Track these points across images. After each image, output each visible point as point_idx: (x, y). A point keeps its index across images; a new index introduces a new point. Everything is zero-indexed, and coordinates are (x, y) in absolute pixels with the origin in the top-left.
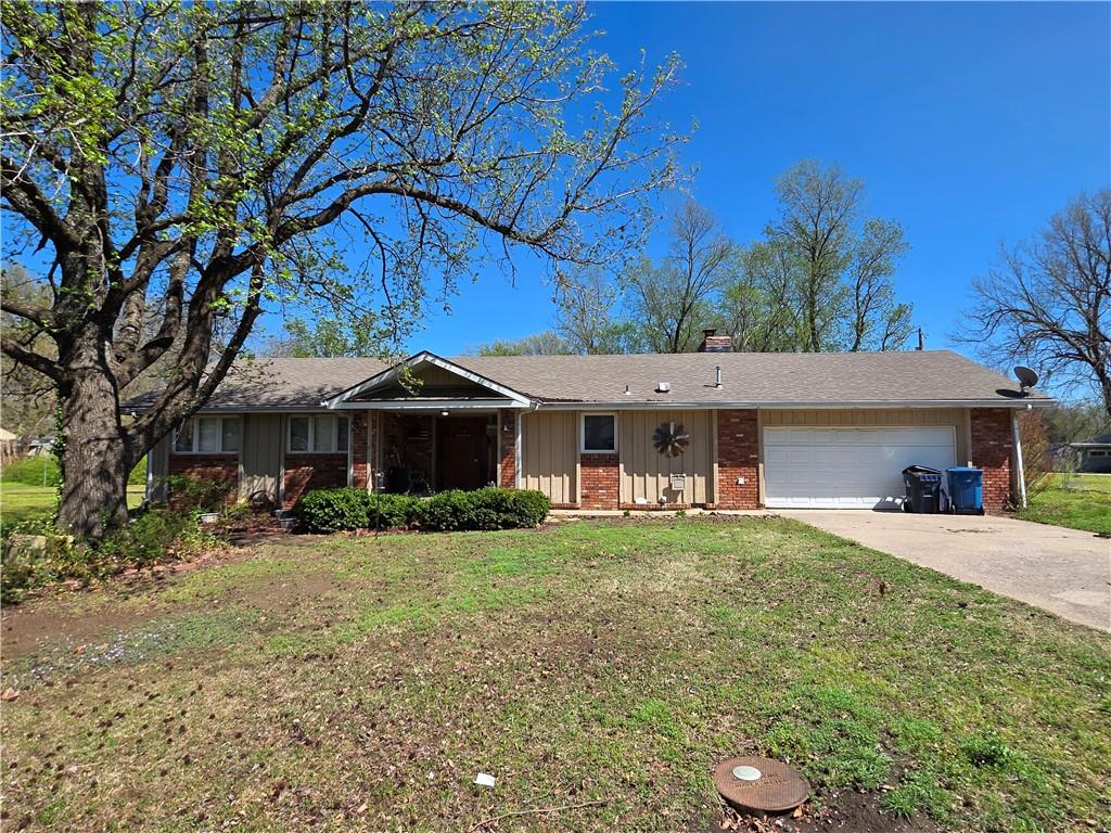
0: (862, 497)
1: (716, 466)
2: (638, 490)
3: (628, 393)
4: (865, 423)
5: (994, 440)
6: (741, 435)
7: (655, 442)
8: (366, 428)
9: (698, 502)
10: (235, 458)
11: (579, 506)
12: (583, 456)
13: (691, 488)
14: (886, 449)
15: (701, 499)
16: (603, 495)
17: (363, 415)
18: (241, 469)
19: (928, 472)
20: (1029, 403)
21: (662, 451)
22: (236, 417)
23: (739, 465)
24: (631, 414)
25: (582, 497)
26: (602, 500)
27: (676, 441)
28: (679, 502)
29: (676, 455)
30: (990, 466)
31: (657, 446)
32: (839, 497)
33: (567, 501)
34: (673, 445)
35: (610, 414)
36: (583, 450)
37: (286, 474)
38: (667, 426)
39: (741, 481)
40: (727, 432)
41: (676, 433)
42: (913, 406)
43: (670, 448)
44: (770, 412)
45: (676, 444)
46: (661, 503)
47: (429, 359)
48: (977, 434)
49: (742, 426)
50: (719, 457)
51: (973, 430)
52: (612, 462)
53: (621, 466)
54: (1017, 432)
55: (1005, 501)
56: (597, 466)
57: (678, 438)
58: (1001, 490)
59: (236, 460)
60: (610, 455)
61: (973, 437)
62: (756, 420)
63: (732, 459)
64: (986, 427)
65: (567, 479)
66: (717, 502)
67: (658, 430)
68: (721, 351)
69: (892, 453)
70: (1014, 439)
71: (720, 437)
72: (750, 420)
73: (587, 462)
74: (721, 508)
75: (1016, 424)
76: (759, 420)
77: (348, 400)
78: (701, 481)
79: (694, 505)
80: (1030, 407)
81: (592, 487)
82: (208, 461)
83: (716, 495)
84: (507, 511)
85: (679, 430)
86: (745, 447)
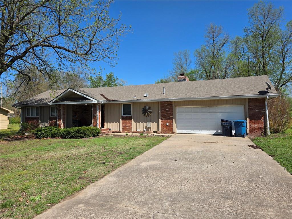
0: (210, 130)
1: (160, 120)
2: (138, 127)
3: (135, 97)
4: (209, 104)
5: (258, 110)
6: (168, 110)
7: (142, 112)
8: (61, 110)
9: (155, 131)
10: (38, 118)
11: (121, 132)
12: (122, 117)
13: (153, 126)
14: (218, 114)
15: (156, 130)
16: (128, 128)
17: (60, 106)
18: (40, 121)
19: (227, 122)
20: (268, 96)
21: (144, 115)
22: (39, 107)
23: (167, 120)
24: (136, 104)
25: (122, 129)
26: (127, 130)
27: (148, 112)
28: (150, 131)
29: (148, 116)
30: (256, 120)
31: (143, 113)
32: (201, 130)
33: (118, 130)
34: (147, 113)
35: (130, 104)
36: (123, 115)
37: (50, 122)
38: (145, 107)
39: (168, 124)
40: (163, 108)
41: (149, 109)
42: (222, 98)
43: (146, 114)
44: (177, 102)
45: (148, 113)
46: (144, 131)
47: (71, 90)
48: (251, 108)
49: (168, 107)
50: (161, 117)
51: (249, 106)
52: (130, 118)
53: (133, 120)
54: (266, 107)
55: (262, 132)
56: (126, 120)
57: (149, 111)
58: (261, 128)
59: (39, 118)
60: (129, 116)
61: (249, 109)
62: (172, 104)
63: (165, 118)
64: (255, 105)
65: (118, 123)
66: (160, 131)
67: (143, 109)
68: (183, 81)
69: (220, 115)
70: (266, 110)
71: (161, 110)
72: (170, 105)
73: (124, 118)
74: (162, 133)
75: (266, 103)
76: (173, 105)
77: (54, 102)
78: (156, 124)
79: (154, 132)
80: (268, 97)
81: (125, 126)
82: (33, 119)
83: (160, 129)
84: (81, 133)
85: (149, 108)
86: (169, 113)
